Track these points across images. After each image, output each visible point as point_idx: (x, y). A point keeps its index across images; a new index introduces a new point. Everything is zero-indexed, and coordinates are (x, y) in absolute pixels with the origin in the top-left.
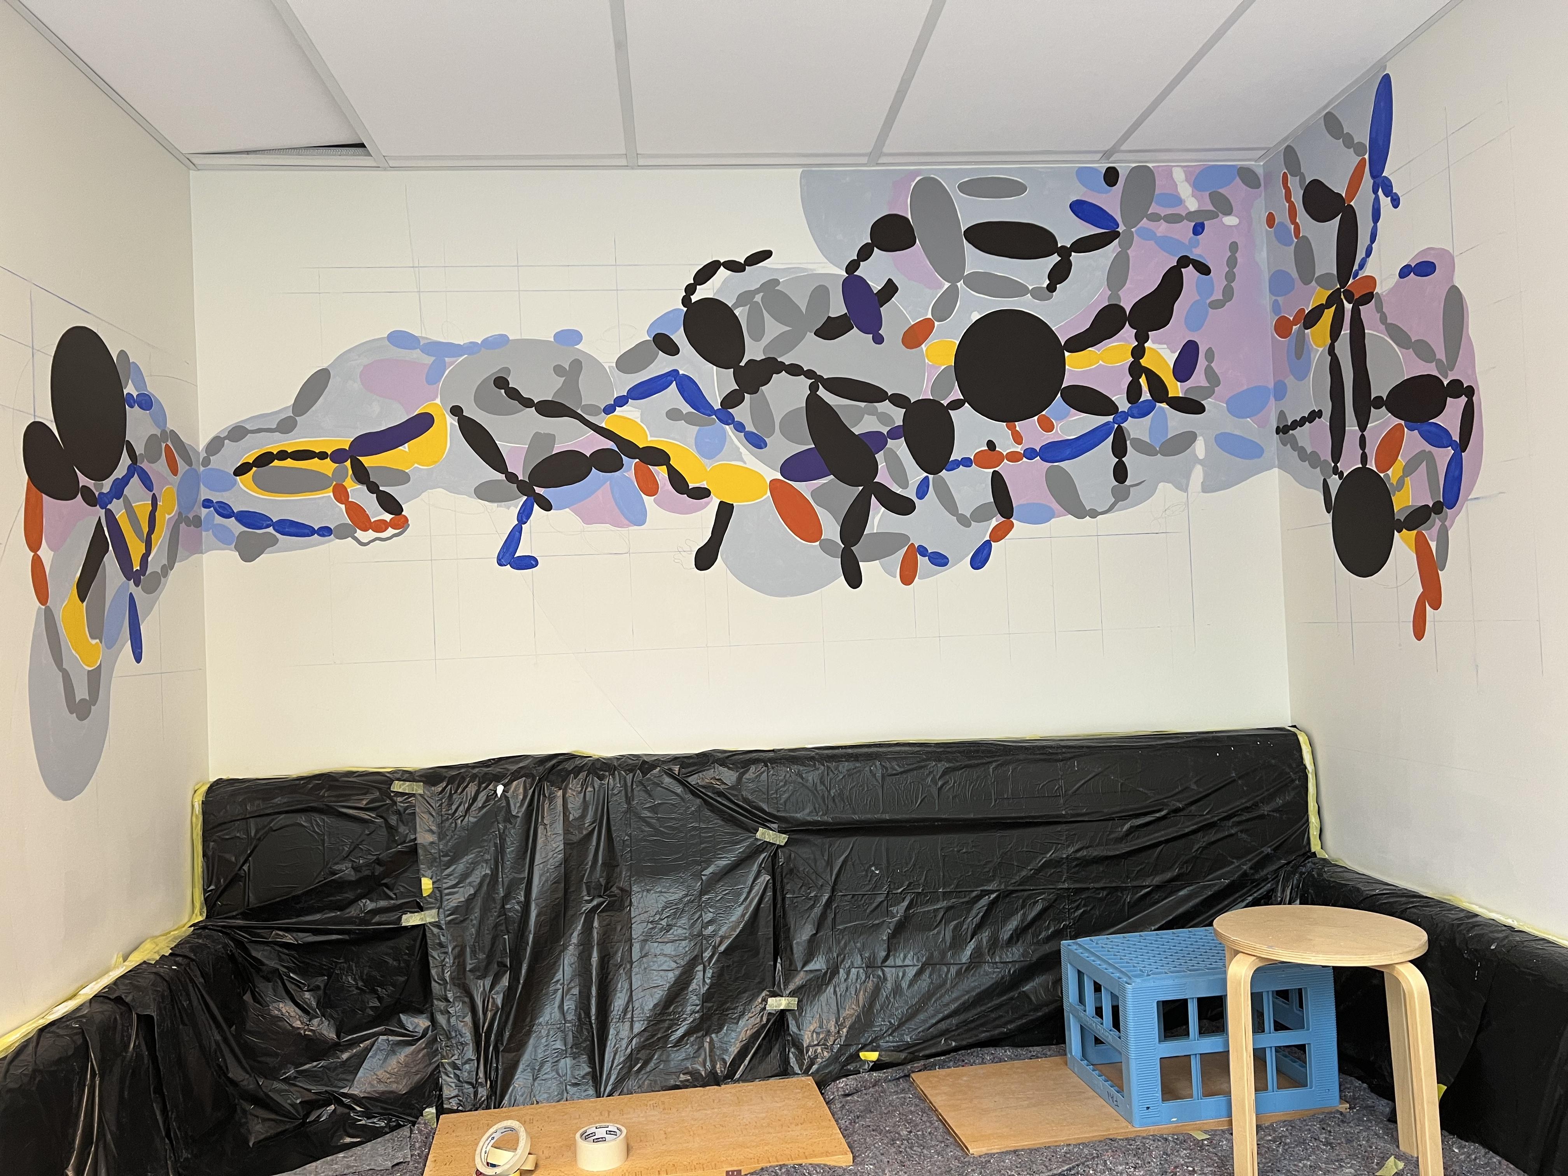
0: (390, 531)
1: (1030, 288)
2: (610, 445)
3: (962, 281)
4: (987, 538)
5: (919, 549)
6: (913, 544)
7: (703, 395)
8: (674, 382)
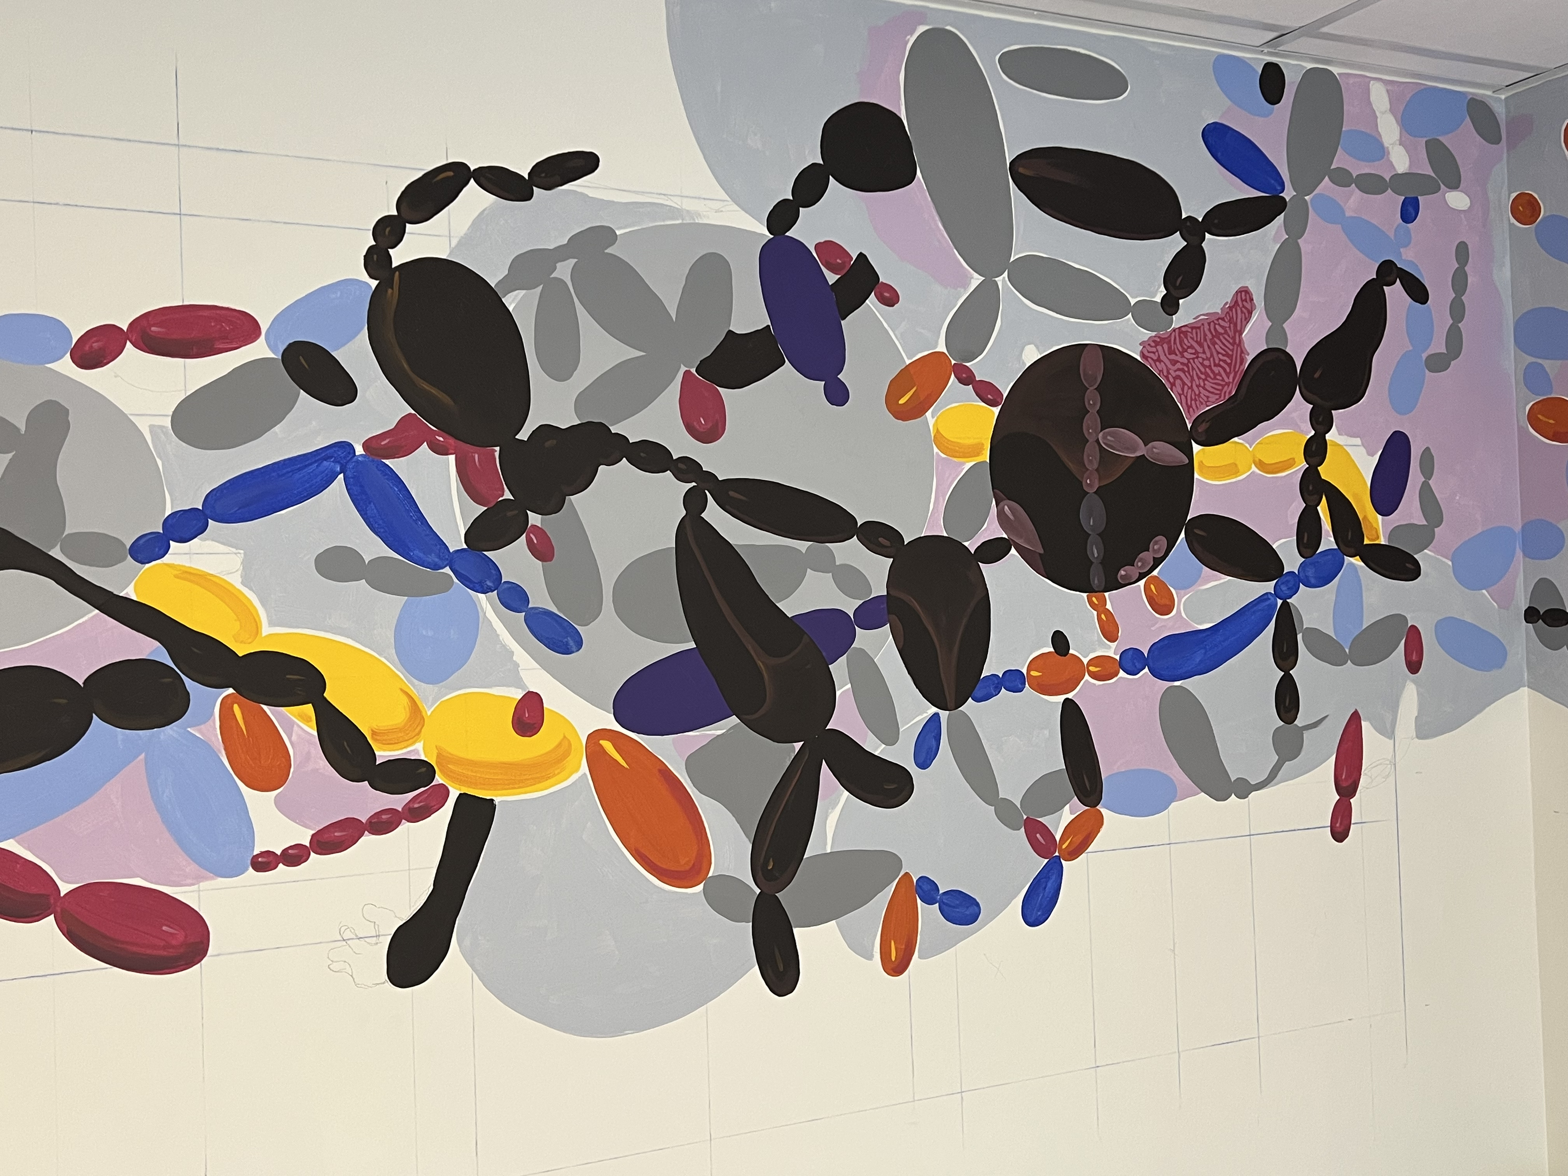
2: (148, 648)
3: (1006, 273)
5: (920, 887)
6: (907, 874)
7: (419, 514)
8: (341, 476)
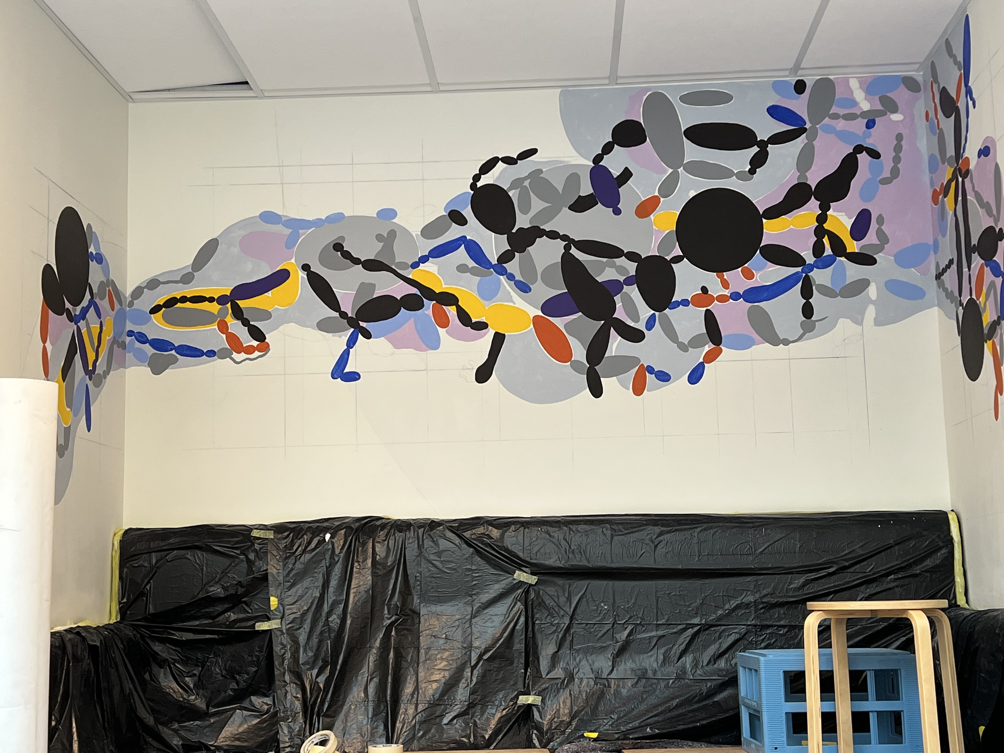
0: (257, 354)
1: (736, 172)
2: (414, 291)
3: (682, 168)
4: (701, 360)
5: (648, 369)
6: (642, 364)
7: (484, 254)
8: (463, 245)
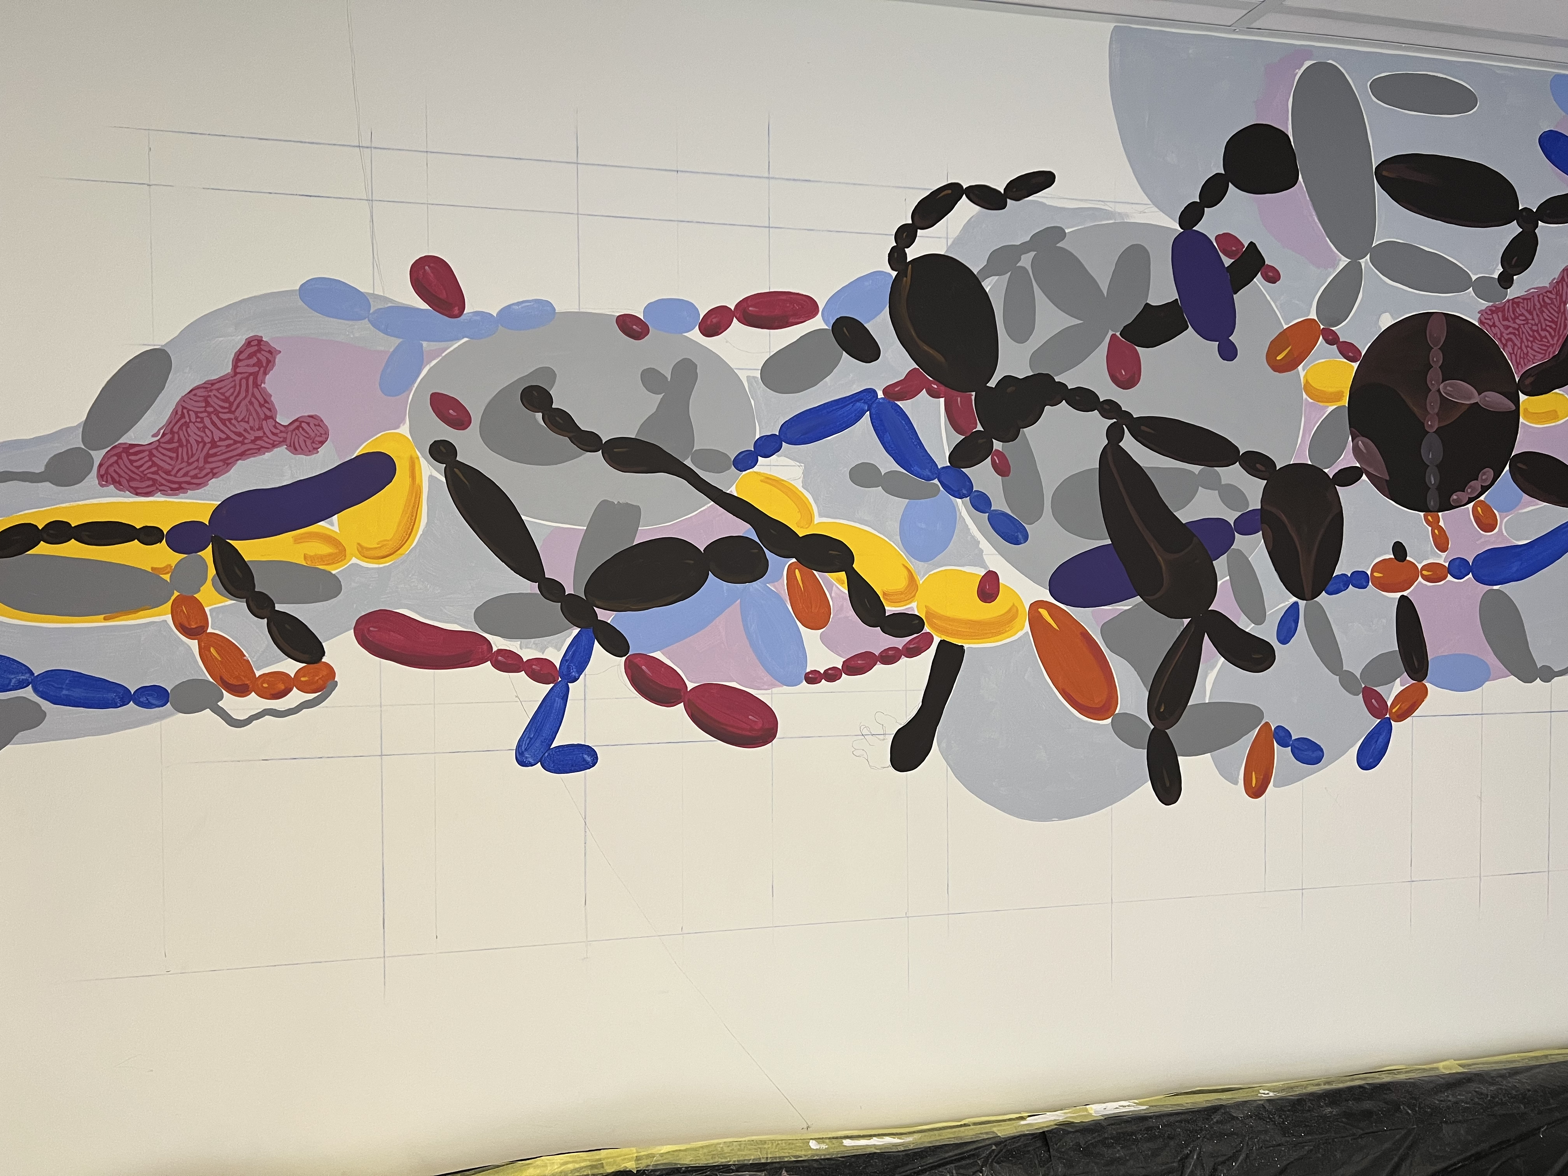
0: (296, 697)
2: (743, 529)
3: (1368, 257)
5: (1277, 733)
6: (1267, 723)
7: (918, 441)
8: (868, 413)
